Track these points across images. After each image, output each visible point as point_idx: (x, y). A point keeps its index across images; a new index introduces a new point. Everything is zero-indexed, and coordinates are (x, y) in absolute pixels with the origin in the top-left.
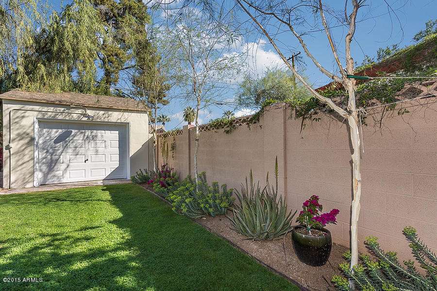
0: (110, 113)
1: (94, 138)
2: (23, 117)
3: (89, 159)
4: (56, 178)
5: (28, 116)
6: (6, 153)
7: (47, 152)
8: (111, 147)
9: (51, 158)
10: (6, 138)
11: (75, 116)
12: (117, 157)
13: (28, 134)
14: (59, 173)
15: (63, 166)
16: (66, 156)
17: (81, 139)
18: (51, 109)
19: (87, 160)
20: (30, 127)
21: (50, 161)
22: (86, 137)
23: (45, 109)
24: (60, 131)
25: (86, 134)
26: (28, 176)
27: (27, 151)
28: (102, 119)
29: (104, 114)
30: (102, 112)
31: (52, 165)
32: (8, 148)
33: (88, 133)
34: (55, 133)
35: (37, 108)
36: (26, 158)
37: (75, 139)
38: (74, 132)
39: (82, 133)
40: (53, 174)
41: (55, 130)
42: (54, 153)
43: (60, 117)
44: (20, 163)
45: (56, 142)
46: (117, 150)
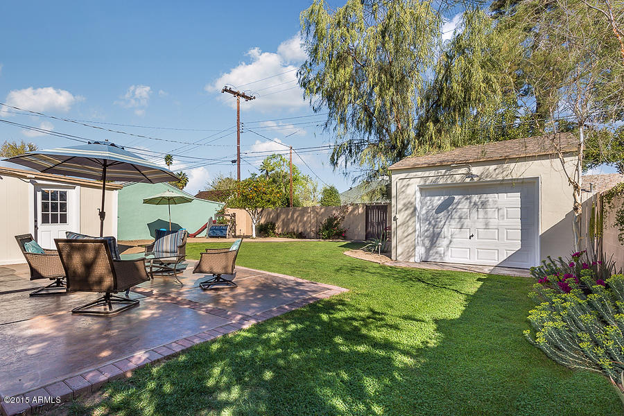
0: (505, 166)
1: (484, 204)
2: (408, 185)
3: (476, 236)
4: (438, 255)
5: (412, 184)
6: (393, 225)
7: (430, 224)
8: (507, 218)
9: (434, 231)
10: (393, 209)
11: (458, 178)
12: (518, 234)
13: (412, 204)
14: (441, 250)
15: (445, 242)
16: (449, 229)
17: (466, 207)
18: (433, 173)
19: (472, 236)
20: (412, 197)
21: (432, 235)
22: (473, 204)
23: (427, 174)
24: (442, 198)
25: (473, 200)
26: (411, 250)
27: (410, 223)
28: (494, 176)
29: (495, 170)
30: (494, 167)
31: (434, 238)
32: (395, 219)
33: (475, 198)
34: (438, 201)
35: (419, 174)
36: (410, 230)
37: (459, 207)
38: (457, 198)
39: (467, 199)
40: (434, 251)
41: (437, 198)
42: (436, 224)
43: (441, 181)
44: (406, 234)
45: (437, 212)
46: (517, 223)
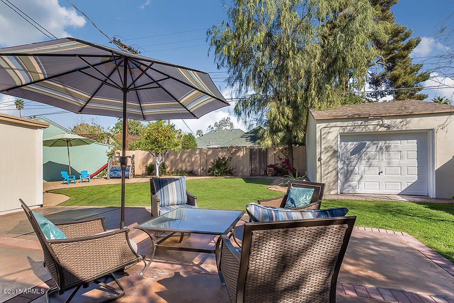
0: (408, 119)
1: (388, 148)
2: (329, 132)
3: (384, 172)
4: (351, 188)
5: (332, 132)
6: (318, 164)
7: (344, 163)
8: (407, 159)
9: (347, 169)
10: (318, 151)
11: (371, 128)
12: (415, 170)
13: (332, 148)
14: (354, 183)
15: (357, 177)
16: (360, 168)
17: (374, 150)
18: (350, 123)
19: (382, 172)
20: (334, 141)
21: (346, 172)
22: (379, 148)
23: (345, 124)
24: (355, 143)
25: (379, 146)
26: (332, 184)
27: (331, 162)
28: (400, 127)
29: (401, 122)
30: (399, 120)
31: (348, 175)
32: (320, 159)
33: (381, 143)
34: (351, 145)
35: (339, 124)
36: (331, 169)
37: (368, 150)
38: (368, 143)
39: (374, 144)
40: (348, 184)
41: (350, 143)
42: (349, 164)
43: (358, 130)
44: (326, 172)
45: (352, 153)
46: (415, 162)
